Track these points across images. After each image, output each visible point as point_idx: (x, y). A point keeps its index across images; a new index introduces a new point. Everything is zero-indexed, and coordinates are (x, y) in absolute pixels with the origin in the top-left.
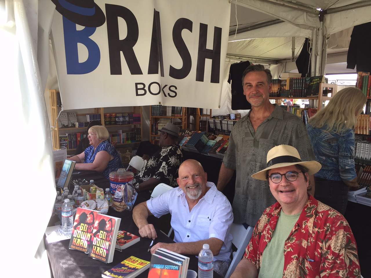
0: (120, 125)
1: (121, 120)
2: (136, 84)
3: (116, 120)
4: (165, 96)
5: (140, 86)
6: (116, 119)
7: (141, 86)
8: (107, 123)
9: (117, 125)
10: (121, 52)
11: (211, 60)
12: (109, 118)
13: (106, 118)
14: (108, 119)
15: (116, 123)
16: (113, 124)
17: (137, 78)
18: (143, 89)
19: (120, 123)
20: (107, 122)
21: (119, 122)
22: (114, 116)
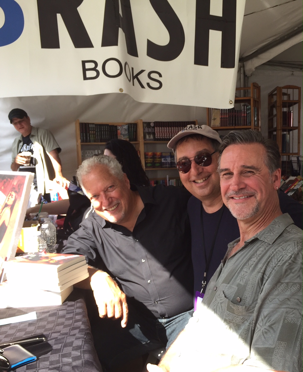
0: (166, 167)
1: (168, 161)
2: (84, 63)
3: (161, 161)
4: (143, 87)
5: (88, 66)
6: (162, 159)
7: (92, 65)
8: (149, 165)
9: (164, 167)
10: (59, 16)
11: (220, 33)
12: (151, 158)
13: (147, 158)
14: (150, 160)
15: (162, 165)
16: (158, 167)
17: (85, 53)
18: (94, 69)
19: (167, 165)
20: (149, 163)
21: (166, 163)
22: (158, 155)
